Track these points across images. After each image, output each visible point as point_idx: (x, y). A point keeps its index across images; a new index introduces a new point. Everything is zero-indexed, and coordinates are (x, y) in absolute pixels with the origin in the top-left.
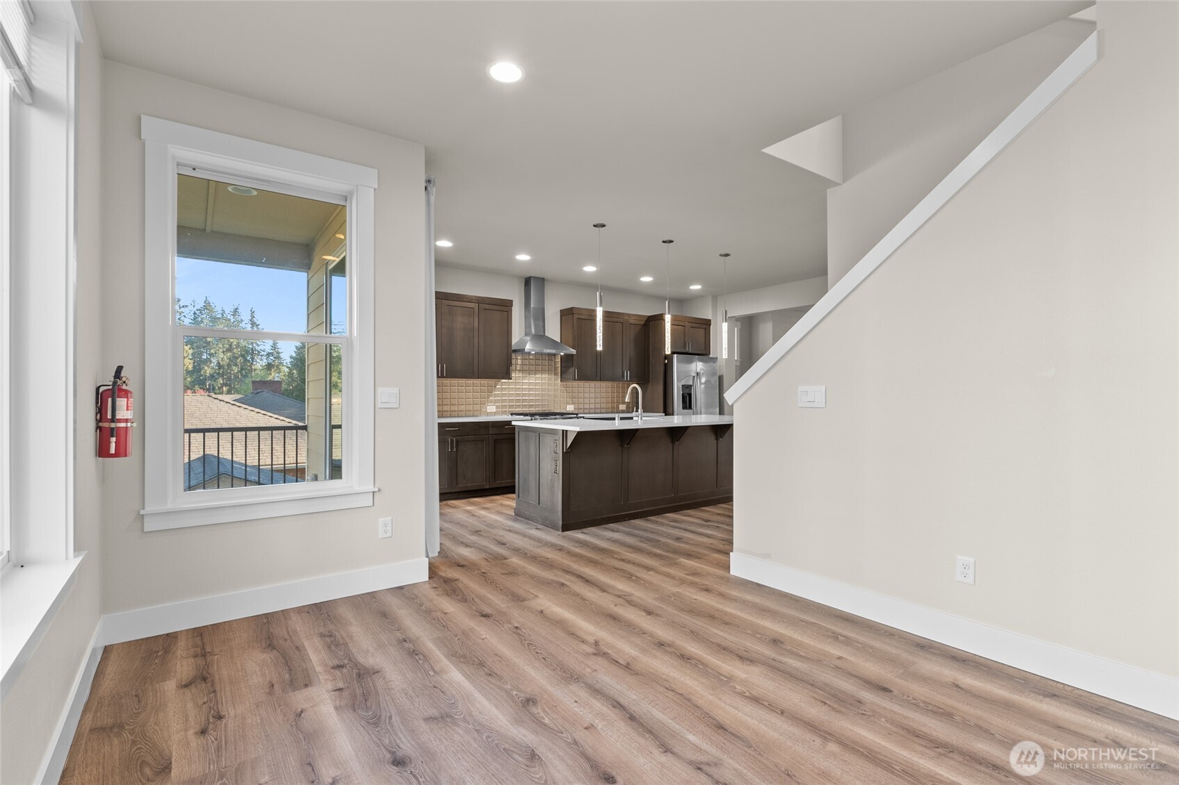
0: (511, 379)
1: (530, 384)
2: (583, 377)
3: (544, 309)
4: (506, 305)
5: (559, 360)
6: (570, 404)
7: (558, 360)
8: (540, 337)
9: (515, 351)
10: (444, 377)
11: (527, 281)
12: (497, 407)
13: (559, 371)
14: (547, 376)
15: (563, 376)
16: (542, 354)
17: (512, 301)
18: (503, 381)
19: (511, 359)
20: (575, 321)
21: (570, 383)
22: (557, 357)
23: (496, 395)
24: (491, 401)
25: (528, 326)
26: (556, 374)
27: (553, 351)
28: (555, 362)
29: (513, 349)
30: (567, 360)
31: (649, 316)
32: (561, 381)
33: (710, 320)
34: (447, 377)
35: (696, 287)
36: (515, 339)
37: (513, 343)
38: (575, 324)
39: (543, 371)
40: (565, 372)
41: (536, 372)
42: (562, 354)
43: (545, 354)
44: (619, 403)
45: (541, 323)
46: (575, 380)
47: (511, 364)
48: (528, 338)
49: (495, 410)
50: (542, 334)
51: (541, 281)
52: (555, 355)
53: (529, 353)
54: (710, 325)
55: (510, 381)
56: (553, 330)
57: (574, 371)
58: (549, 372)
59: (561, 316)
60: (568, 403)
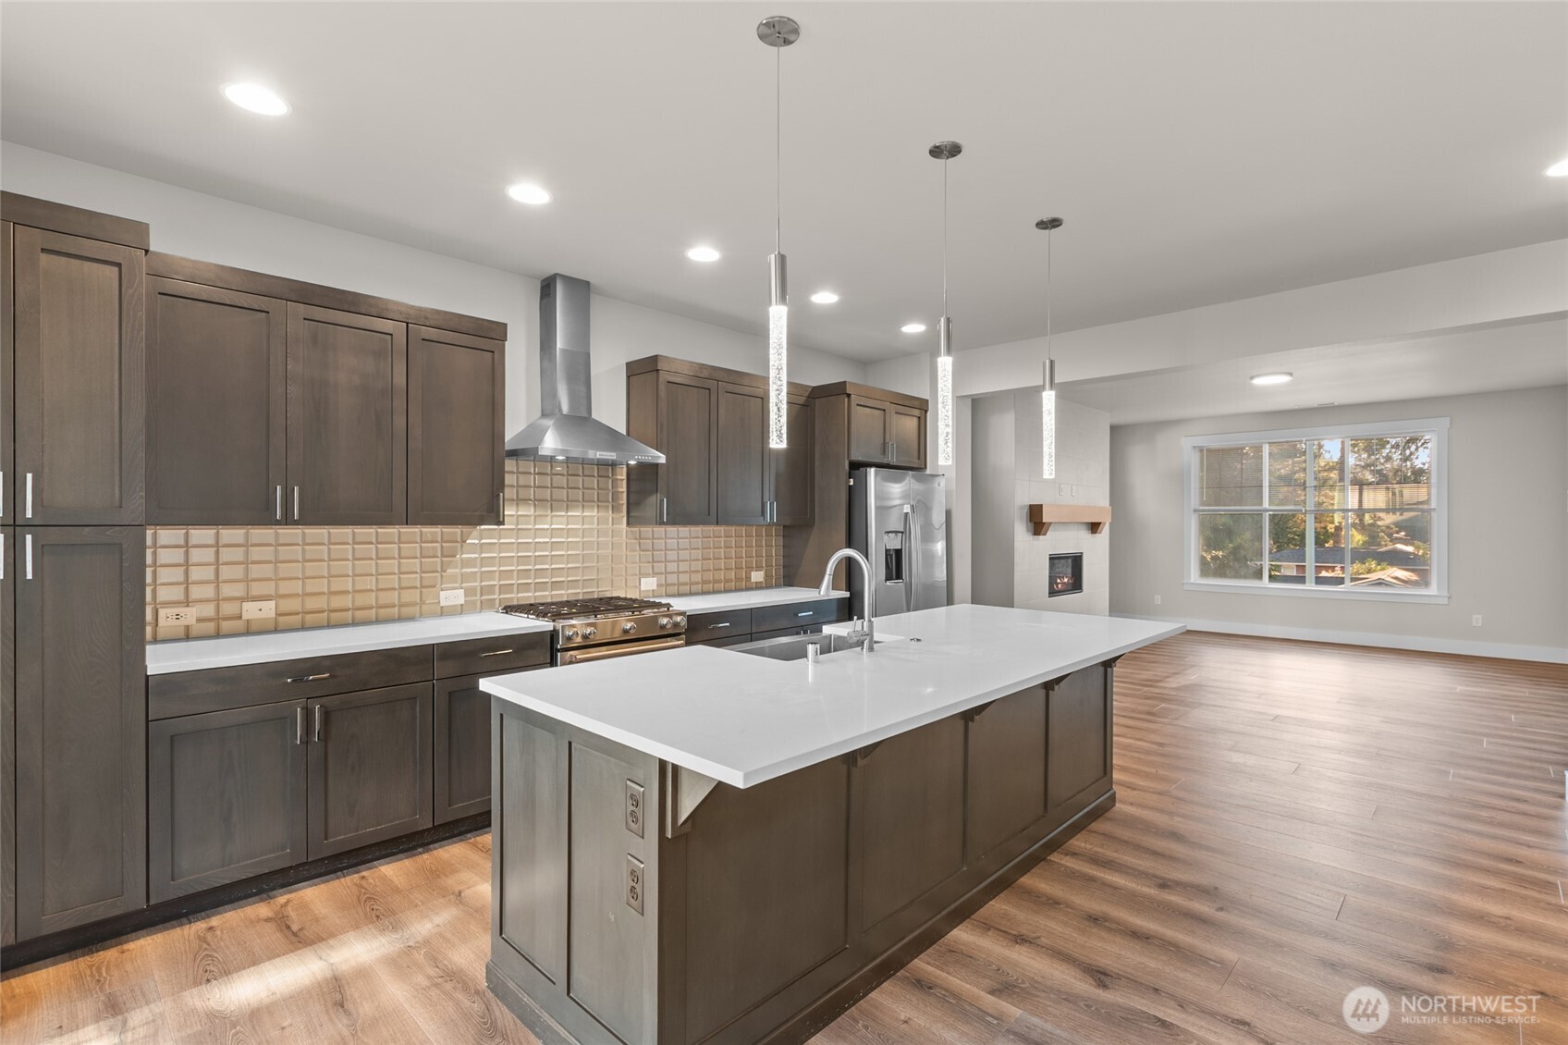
0: (503, 523)
1: (553, 532)
2: (678, 517)
3: (588, 355)
4: (489, 336)
5: (624, 477)
6: (647, 575)
7: (622, 475)
8: (580, 421)
9: (513, 454)
10: (296, 523)
11: (547, 287)
12: (469, 592)
13: (624, 501)
14: (595, 513)
15: (632, 514)
16: (584, 462)
17: (506, 324)
18: (483, 527)
19: (502, 473)
20: (662, 387)
21: (647, 530)
22: (618, 470)
23: (466, 563)
24: (453, 579)
25: (548, 394)
26: (615, 509)
27: (610, 456)
28: (615, 482)
29: (507, 448)
30: (644, 478)
31: (815, 389)
32: (628, 524)
33: (927, 401)
34: (304, 521)
35: (914, 328)
36: (514, 428)
37: (507, 438)
38: (663, 394)
39: (585, 502)
40: (638, 504)
41: (569, 504)
42: (632, 462)
43: (591, 462)
44: (750, 569)
45: (583, 389)
46: (662, 523)
47: (502, 486)
48: (549, 422)
49: (461, 600)
50: (585, 415)
51: (581, 289)
52: (613, 465)
53: (551, 459)
54: (926, 411)
55: (501, 527)
56: (611, 408)
57: (656, 502)
58: (600, 502)
59: (628, 377)
60: (642, 575)
